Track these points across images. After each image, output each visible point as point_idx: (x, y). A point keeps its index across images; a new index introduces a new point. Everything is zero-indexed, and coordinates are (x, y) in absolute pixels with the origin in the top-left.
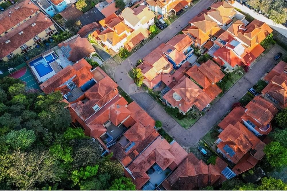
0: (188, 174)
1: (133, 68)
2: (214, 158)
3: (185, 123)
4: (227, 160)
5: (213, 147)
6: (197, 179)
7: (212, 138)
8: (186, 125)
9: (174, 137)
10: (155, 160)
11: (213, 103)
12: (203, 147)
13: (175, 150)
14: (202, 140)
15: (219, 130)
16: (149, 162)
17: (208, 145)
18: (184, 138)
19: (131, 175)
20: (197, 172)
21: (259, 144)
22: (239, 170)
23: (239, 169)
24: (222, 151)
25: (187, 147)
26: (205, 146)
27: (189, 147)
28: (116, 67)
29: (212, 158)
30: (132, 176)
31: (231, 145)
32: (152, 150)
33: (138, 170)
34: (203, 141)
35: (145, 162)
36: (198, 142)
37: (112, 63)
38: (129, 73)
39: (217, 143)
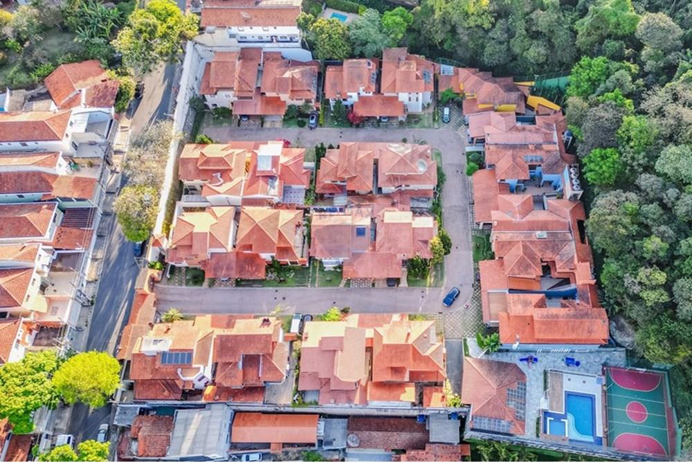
1: (427, 288)
7: (420, 120)
14: (434, 128)
18: (453, 144)
26: (439, 118)
28: (451, 314)
34: (433, 125)
36: (440, 129)
37: (452, 328)
38: (440, 285)
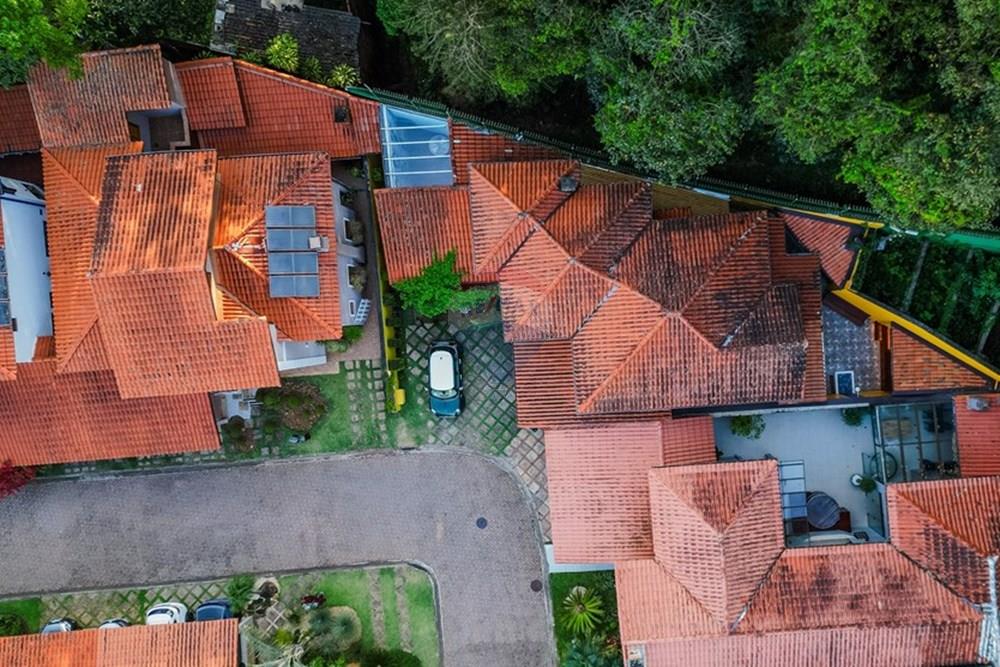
0: (660, 322)
2: (417, 294)
3: (404, 612)
4: (356, 227)
5: (369, 350)
6: (627, 259)
7: (324, 407)
8: (400, 598)
9: (536, 586)
10: (778, 564)
11: (125, 599)
12: (420, 401)
13: (604, 517)
14: (393, 443)
15: (246, 414)
16: (824, 583)
17: (386, 389)
18: (485, 532)
19: (993, 599)
20: (595, 295)
21: (78, 140)
22: (342, 115)
23: (339, 118)
24: (335, 284)
25: (508, 468)
26: (407, 396)
27: (501, 458)
29: (431, 302)
30: (992, 591)
31: (249, 271)
32: (761, 642)
33: (930, 590)
34: (389, 431)
35: (852, 607)
36: (424, 449)
39: (328, 355)
